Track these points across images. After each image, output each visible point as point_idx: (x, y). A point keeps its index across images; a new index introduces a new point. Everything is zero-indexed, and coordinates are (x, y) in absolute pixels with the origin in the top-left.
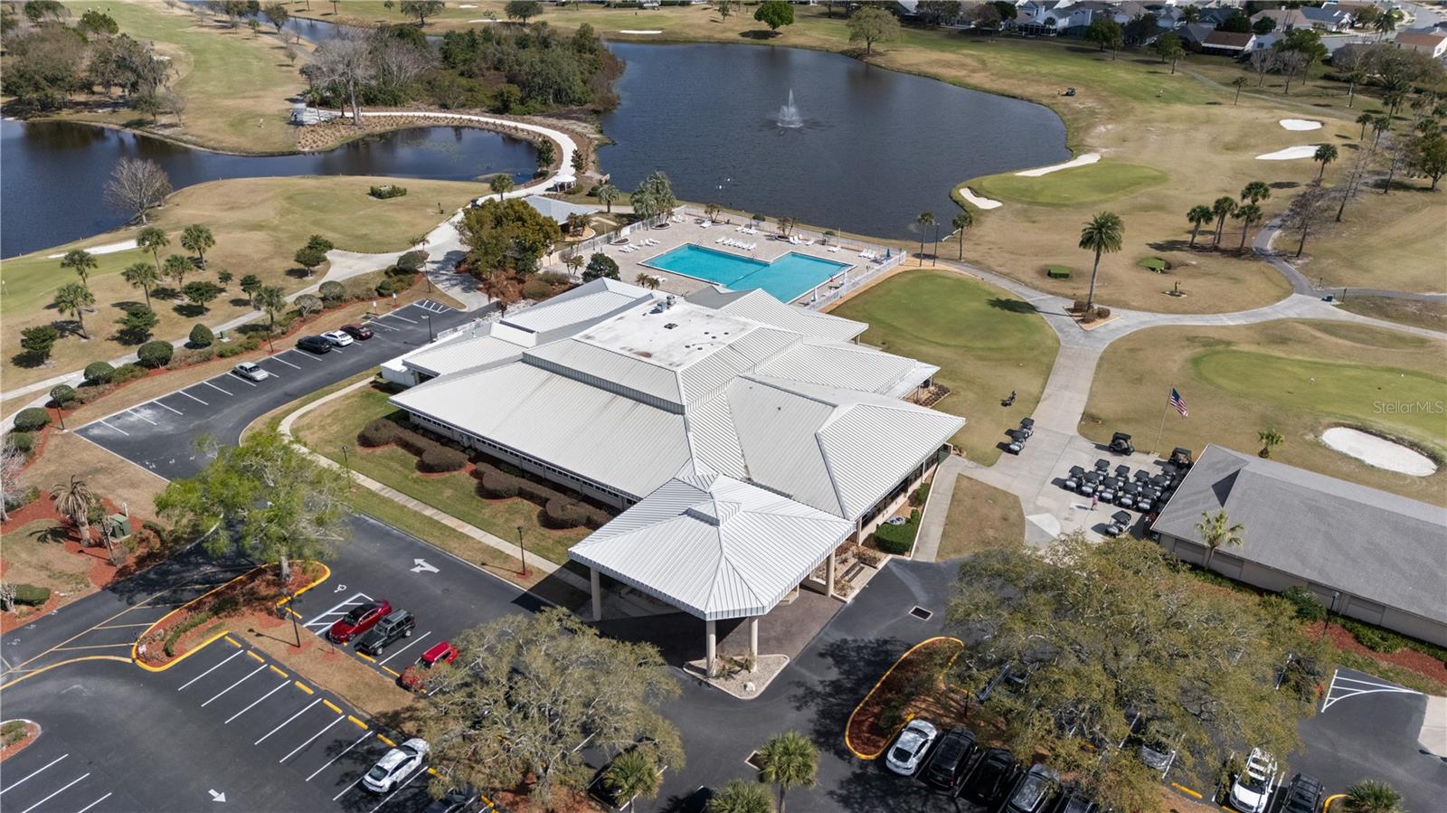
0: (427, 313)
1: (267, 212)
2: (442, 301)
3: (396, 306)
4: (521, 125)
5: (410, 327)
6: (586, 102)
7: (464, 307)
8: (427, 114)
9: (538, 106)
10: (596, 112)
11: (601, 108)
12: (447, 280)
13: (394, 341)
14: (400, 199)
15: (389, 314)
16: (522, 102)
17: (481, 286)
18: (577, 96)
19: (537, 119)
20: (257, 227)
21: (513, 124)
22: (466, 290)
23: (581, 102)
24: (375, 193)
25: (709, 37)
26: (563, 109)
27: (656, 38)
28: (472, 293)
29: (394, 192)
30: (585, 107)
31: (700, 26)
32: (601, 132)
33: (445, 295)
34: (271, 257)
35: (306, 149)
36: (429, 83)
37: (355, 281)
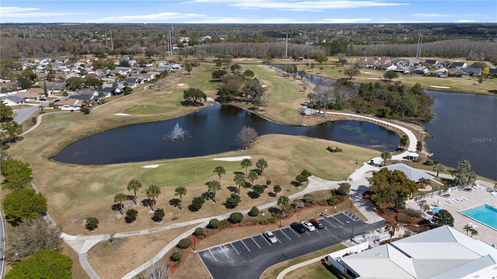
0: (349, 220)
1: (287, 152)
2: (356, 214)
3: (335, 212)
4: (390, 124)
5: (341, 227)
6: (418, 116)
7: (367, 220)
8: (351, 115)
9: (397, 116)
10: (422, 121)
11: (425, 120)
12: (359, 202)
13: (333, 234)
14: (339, 153)
15: (332, 216)
16: (390, 114)
17: (375, 209)
18: (415, 114)
19: (397, 122)
20: (283, 158)
21: (387, 123)
22: (368, 210)
23: (416, 116)
24: (329, 149)
25: (473, 91)
26: (408, 118)
27: (447, 90)
28: (371, 212)
29: (338, 150)
30: (418, 118)
31: (468, 86)
32: (426, 131)
33: (358, 211)
34: (287, 174)
35: (305, 125)
36: (353, 102)
37: (319, 194)
